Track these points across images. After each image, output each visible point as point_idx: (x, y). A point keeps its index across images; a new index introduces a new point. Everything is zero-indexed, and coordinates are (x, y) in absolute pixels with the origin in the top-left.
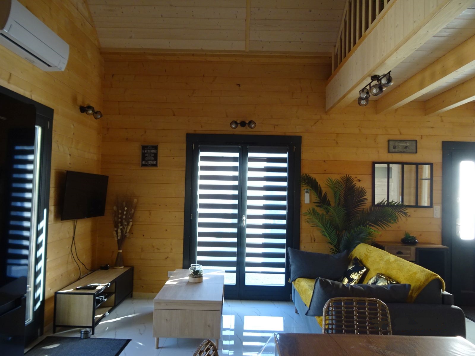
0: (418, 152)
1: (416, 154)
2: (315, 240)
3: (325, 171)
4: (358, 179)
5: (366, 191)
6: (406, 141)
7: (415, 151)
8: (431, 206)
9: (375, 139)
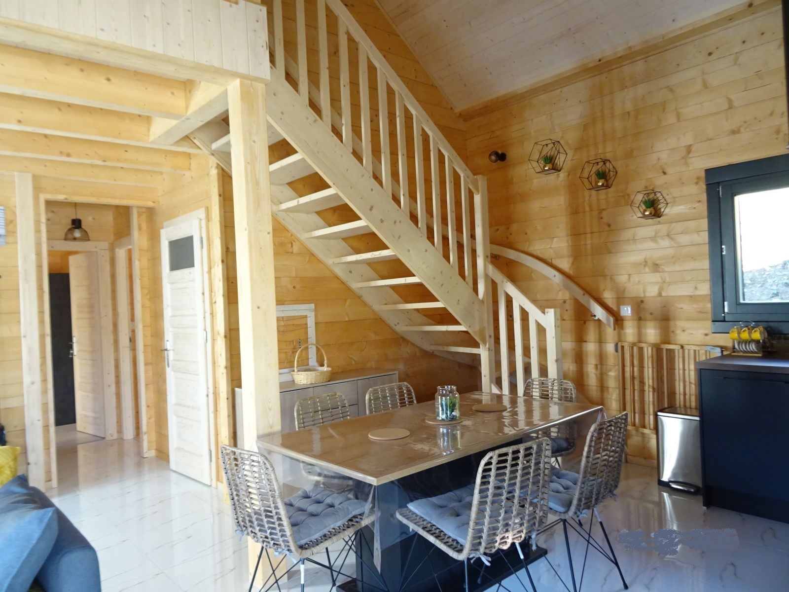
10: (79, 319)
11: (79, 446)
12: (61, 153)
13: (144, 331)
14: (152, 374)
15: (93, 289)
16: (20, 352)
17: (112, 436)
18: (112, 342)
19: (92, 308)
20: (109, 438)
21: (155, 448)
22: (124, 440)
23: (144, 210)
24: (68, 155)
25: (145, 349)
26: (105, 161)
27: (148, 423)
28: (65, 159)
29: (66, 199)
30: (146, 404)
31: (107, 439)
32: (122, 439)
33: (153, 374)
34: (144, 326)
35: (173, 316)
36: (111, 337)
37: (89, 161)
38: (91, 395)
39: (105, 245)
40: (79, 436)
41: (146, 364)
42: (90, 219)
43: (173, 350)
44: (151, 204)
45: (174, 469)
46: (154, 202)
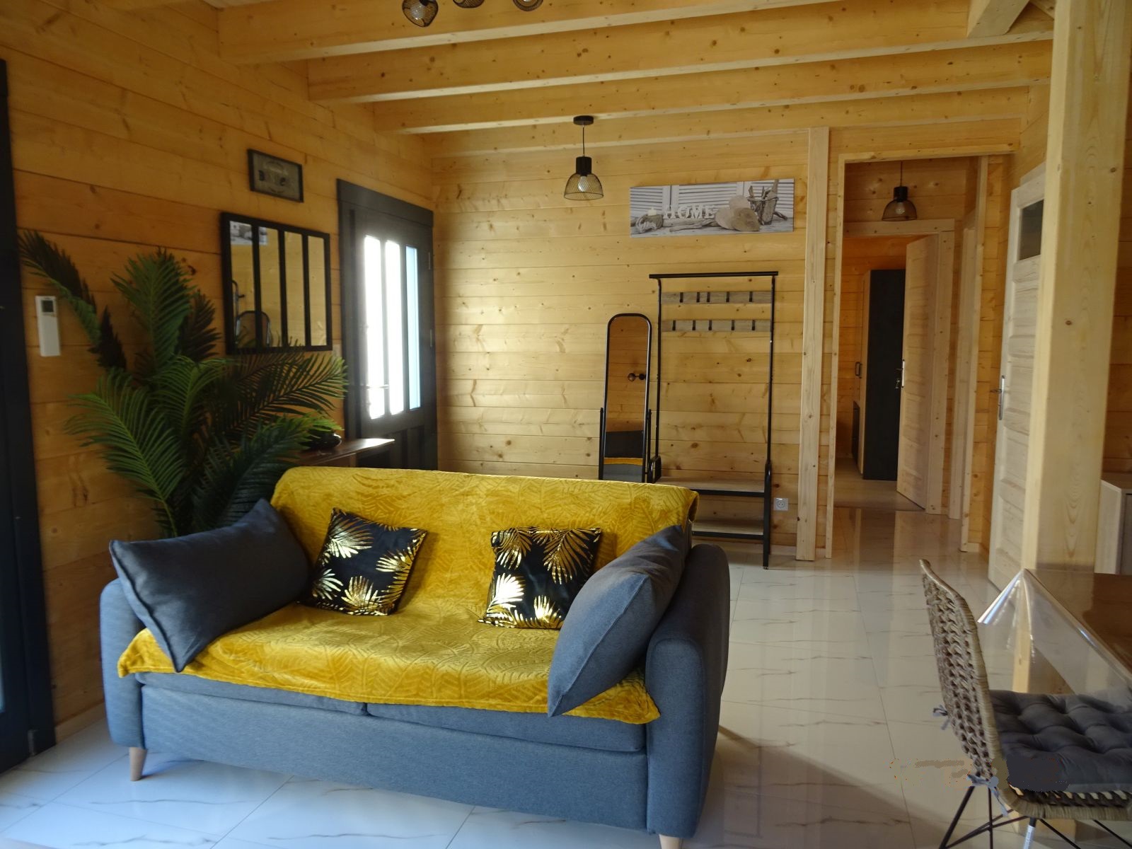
0: (305, 199)
1: (301, 204)
2: (86, 497)
3: (97, 227)
4: (190, 267)
5: (213, 308)
6: (283, 164)
7: (297, 195)
8: (329, 347)
9: (220, 139)
10: (910, 335)
11: (898, 514)
12: (852, 87)
13: (979, 358)
14: (986, 427)
15: (928, 293)
16: (800, 374)
17: (934, 509)
18: (946, 372)
19: (926, 319)
20: (929, 510)
21: (980, 541)
22: (949, 519)
23: (1000, 161)
24: (862, 89)
25: (978, 387)
26: (914, 87)
27: (972, 501)
28: (857, 96)
29: (874, 157)
30: (973, 472)
31: (927, 511)
32: (947, 516)
33: (988, 428)
34: (980, 351)
35: (1014, 337)
36: (946, 365)
37: (892, 93)
38: (915, 445)
39: (950, 224)
40: (899, 499)
41: (977, 411)
42: (931, 185)
43: (1009, 392)
44: (1005, 148)
45: (993, 582)
46: (1010, 145)
